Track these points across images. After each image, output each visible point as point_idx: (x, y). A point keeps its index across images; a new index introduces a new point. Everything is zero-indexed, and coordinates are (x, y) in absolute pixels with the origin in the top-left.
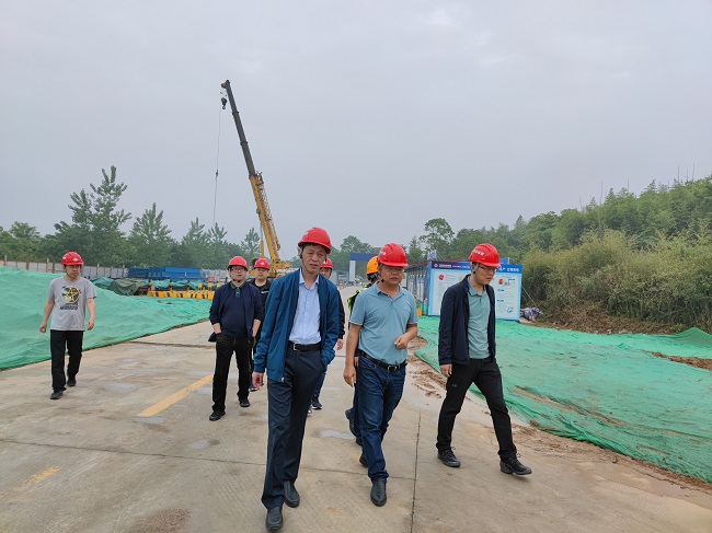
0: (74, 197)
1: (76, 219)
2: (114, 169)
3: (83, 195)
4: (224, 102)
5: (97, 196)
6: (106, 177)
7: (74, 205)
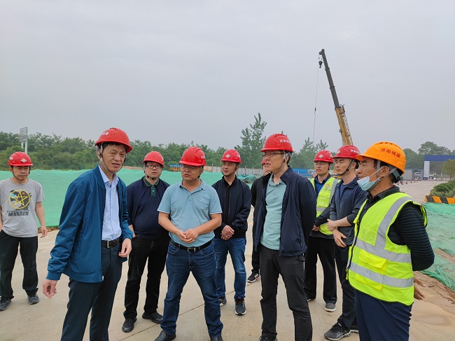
0: (243, 132)
1: (244, 143)
2: (259, 115)
3: (247, 130)
4: (321, 63)
5: (253, 130)
6: (257, 120)
7: (243, 136)
